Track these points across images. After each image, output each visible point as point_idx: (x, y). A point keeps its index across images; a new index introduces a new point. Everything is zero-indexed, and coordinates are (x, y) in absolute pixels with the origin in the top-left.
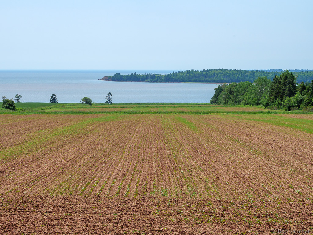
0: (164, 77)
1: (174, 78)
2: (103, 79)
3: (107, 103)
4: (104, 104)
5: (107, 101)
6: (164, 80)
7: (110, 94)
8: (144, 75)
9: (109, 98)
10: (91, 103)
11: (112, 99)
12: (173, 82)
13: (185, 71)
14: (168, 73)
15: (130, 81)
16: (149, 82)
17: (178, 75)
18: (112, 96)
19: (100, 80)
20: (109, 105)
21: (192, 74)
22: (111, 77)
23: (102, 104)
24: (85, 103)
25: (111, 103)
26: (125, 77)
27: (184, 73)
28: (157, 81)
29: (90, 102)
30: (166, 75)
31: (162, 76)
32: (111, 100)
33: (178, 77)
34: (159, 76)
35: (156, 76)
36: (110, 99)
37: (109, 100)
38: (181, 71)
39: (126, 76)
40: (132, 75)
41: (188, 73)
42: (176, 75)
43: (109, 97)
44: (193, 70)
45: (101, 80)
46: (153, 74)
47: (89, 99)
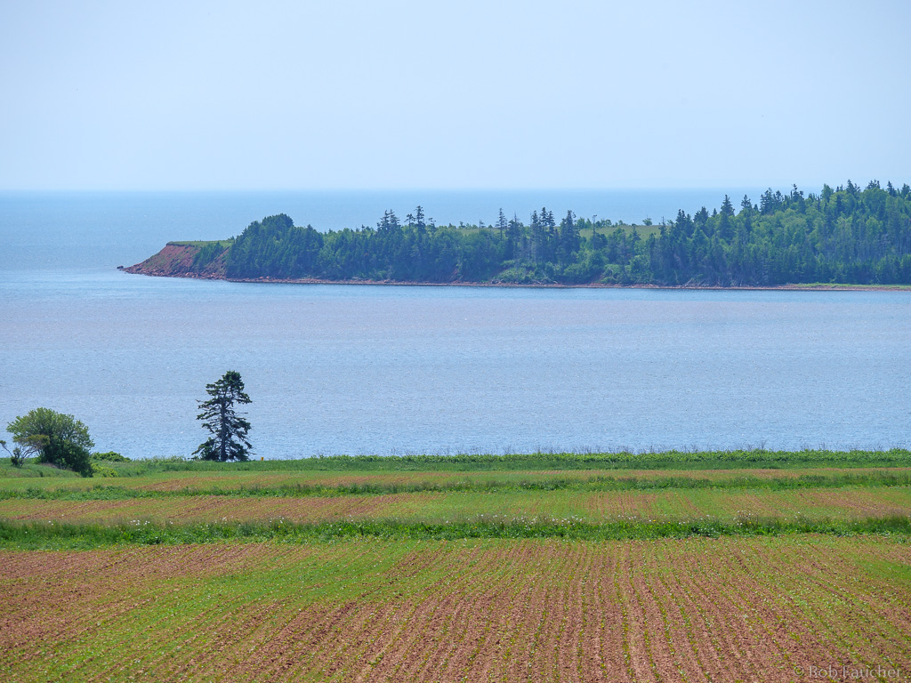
0: (652, 243)
1: (726, 248)
2: (153, 267)
3: (211, 454)
4: (189, 467)
5: (212, 442)
6: (654, 266)
7: (233, 380)
8: (484, 233)
9: (224, 420)
10: (84, 456)
11: (247, 426)
12: (726, 285)
13: (818, 193)
14: (681, 214)
15: (377, 280)
16: (526, 282)
17: (760, 226)
18: (245, 399)
19: (130, 270)
20: (227, 476)
21: (873, 220)
22: (217, 248)
23: (172, 466)
24: (35, 455)
25: (241, 454)
26: (335, 248)
27: (811, 210)
28: (589, 278)
29: (78, 450)
30: (663, 228)
31: (636, 237)
32: (240, 435)
33: (761, 244)
34: (607, 233)
35: (583, 233)
36: (231, 427)
37: (224, 434)
38: (786, 191)
39: (345, 241)
40: (390, 226)
41: (840, 207)
42: (749, 228)
43: (224, 410)
44: (884, 186)
45: (137, 269)
46: (558, 223)
47: (66, 426)
